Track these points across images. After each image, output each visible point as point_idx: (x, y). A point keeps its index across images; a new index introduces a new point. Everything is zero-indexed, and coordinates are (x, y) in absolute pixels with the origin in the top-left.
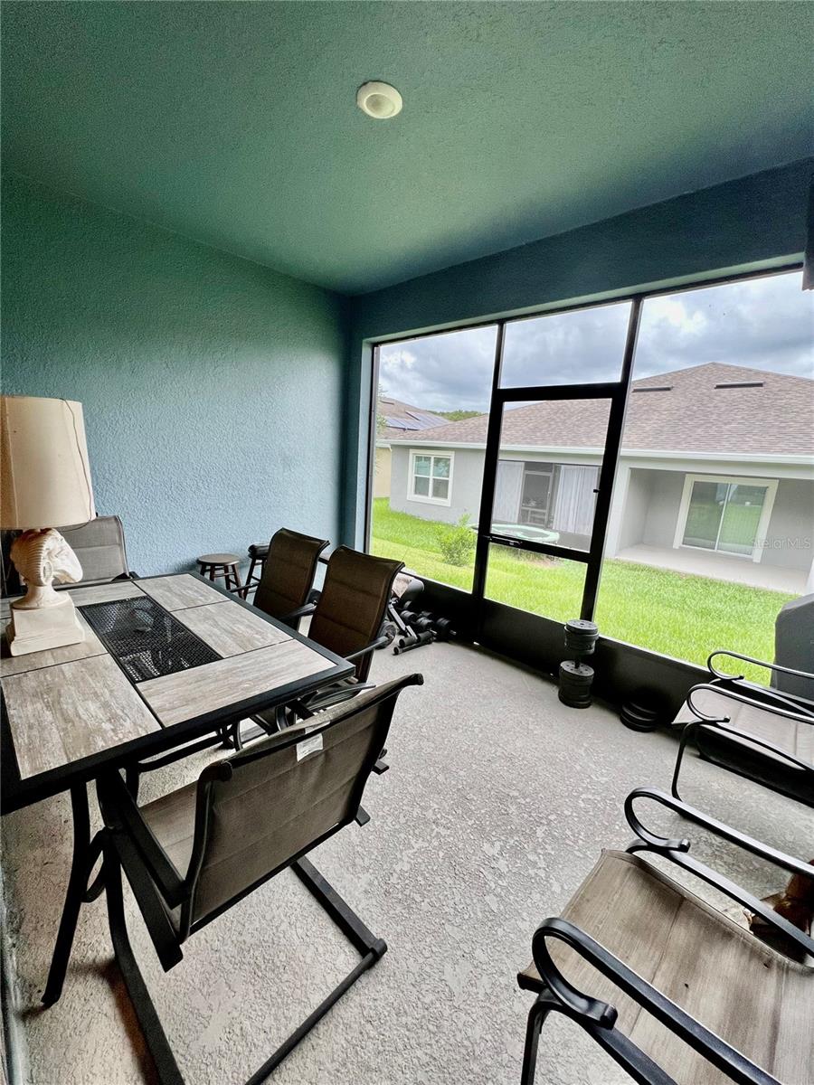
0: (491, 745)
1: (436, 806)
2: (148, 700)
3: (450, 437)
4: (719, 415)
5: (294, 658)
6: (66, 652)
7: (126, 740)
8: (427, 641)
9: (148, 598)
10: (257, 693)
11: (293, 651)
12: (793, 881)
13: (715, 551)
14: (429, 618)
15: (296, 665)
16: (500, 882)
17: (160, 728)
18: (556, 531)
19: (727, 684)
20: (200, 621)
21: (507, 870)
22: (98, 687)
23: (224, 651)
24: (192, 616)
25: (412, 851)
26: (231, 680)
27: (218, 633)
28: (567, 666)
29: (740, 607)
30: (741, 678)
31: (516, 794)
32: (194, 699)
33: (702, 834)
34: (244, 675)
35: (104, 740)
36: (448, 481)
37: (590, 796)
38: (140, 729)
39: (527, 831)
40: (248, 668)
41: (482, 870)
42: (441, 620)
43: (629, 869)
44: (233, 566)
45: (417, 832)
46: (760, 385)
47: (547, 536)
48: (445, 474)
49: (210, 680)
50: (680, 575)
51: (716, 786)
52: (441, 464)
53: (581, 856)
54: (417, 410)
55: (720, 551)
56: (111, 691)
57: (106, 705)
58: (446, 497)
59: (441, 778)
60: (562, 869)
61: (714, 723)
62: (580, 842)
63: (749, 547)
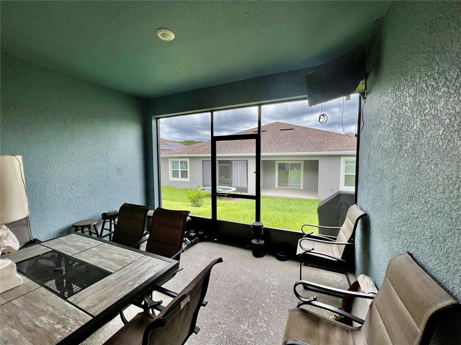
0: (233, 282)
1: (217, 316)
2: (79, 305)
3: (186, 152)
4: (282, 140)
5: (149, 265)
6: (11, 293)
7: (74, 330)
8: (195, 243)
9: (54, 251)
10: (137, 285)
11: (148, 261)
12: (343, 301)
13: (289, 187)
14: (194, 232)
15: (152, 267)
16: (251, 340)
17: (92, 318)
18: (234, 187)
19: (309, 236)
20: (91, 257)
21: (253, 333)
22: (43, 307)
23: (111, 269)
24: (86, 255)
25: (213, 340)
26: (122, 283)
27: (104, 261)
28: (254, 241)
29: (301, 207)
30: (312, 233)
31: (247, 300)
32: (105, 298)
33: (313, 294)
34: (127, 278)
35: (60, 334)
36: (187, 171)
37: (274, 292)
38: (80, 322)
39: (256, 314)
40: (128, 274)
41: (243, 337)
42: (200, 232)
43: (300, 314)
44: (94, 225)
45: (212, 330)
46: (293, 129)
47: (231, 189)
48: (185, 167)
49: (110, 286)
50: (280, 198)
51: (312, 275)
52: (183, 163)
53: (277, 317)
54: (168, 141)
55: (290, 187)
56: (53, 307)
57: (52, 315)
58: (187, 177)
59: (216, 303)
60: (272, 325)
61: (309, 251)
62: (275, 311)
63: (299, 184)
